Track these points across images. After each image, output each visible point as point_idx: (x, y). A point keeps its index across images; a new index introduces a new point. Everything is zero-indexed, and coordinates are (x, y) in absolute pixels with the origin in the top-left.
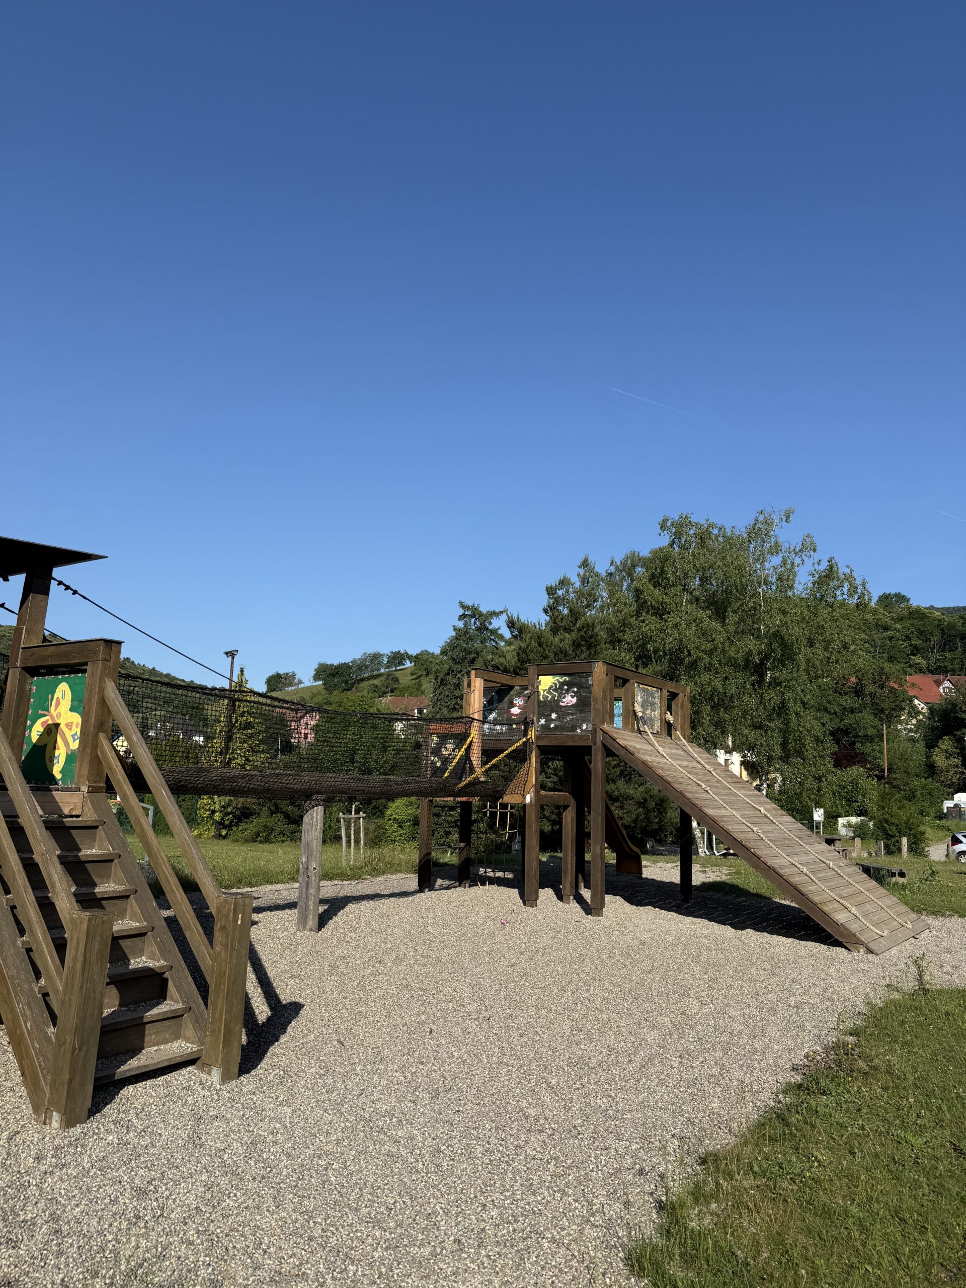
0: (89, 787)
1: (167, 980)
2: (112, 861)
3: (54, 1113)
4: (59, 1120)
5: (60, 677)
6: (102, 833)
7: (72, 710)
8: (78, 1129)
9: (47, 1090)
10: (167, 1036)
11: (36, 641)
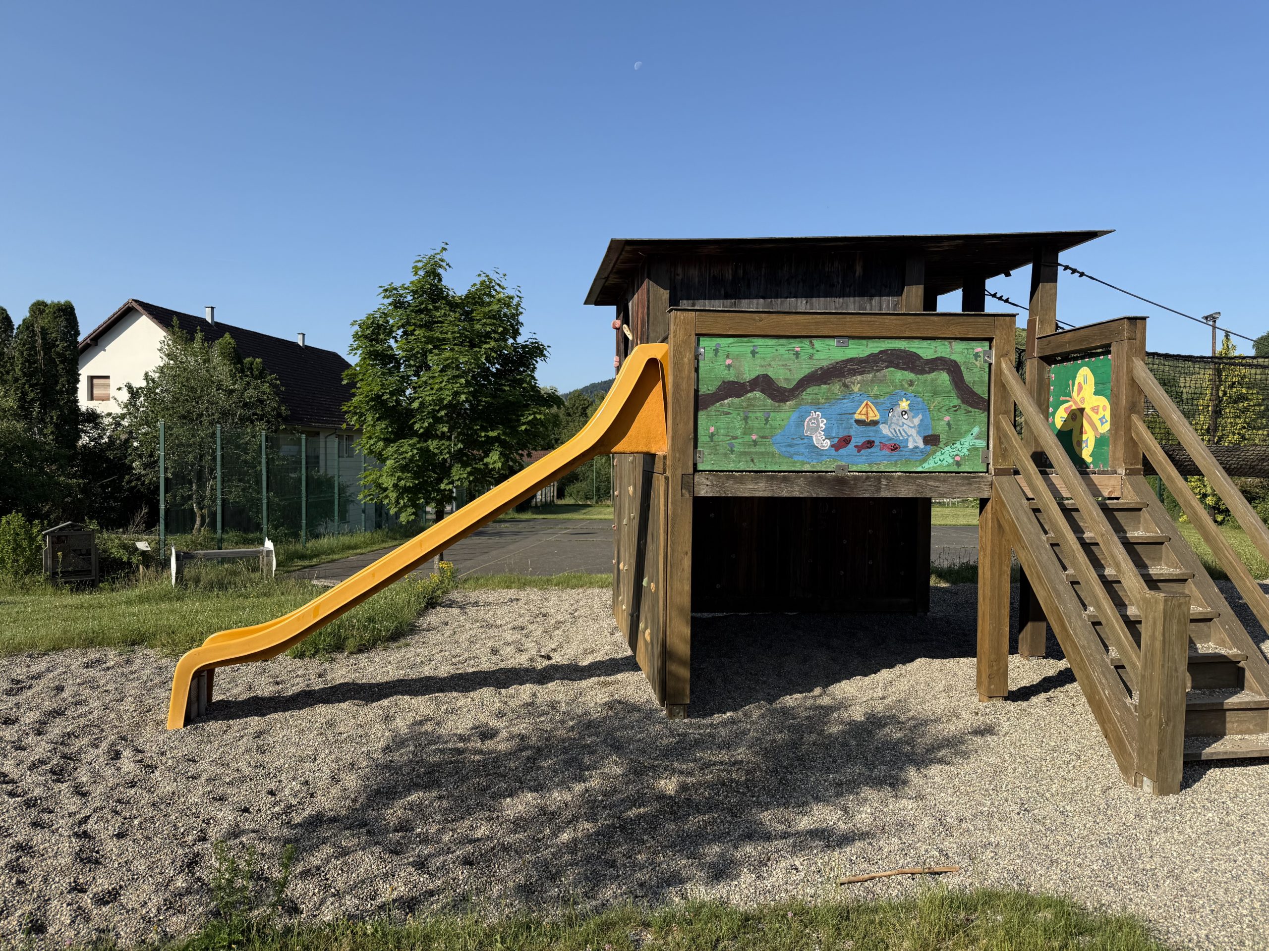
0: (1126, 469)
1: (1243, 670)
2: (1162, 543)
3: (1145, 779)
4: (1151, 785)
5: (1079, 362)
6: (1147, 516)
7: (1096, 393)
8: (1172, 799)
9: (1135, 755)
10: (1251, 727)
11: (1050, 331)
